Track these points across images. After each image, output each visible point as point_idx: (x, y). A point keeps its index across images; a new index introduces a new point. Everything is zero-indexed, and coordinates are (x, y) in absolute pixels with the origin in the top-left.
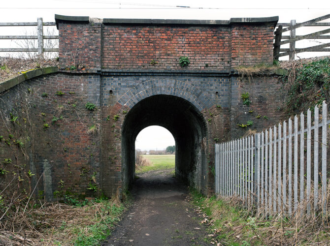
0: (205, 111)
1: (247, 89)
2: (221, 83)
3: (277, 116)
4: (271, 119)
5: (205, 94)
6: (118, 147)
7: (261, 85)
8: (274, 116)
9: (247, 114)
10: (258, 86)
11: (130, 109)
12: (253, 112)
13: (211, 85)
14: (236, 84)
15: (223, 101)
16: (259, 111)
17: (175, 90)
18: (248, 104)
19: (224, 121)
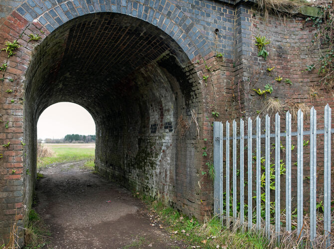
0: (197, 61)
1: (262, 32)
2: (222, 14)
3: (306, 80)
4: (297, 84)
5: (198, 29)
6: (16, 121)
7: (279, 29)
8: (300, 80)
9: (264, 74)
10: (276, 30)
11: (49, 32)
12: (272, 71)
13: (208, 15)
14: (248, 20)
15: (225, 47)
16: (279, 71)
17: (146, 11)
18: (264, 57)
19: (228, 83)
